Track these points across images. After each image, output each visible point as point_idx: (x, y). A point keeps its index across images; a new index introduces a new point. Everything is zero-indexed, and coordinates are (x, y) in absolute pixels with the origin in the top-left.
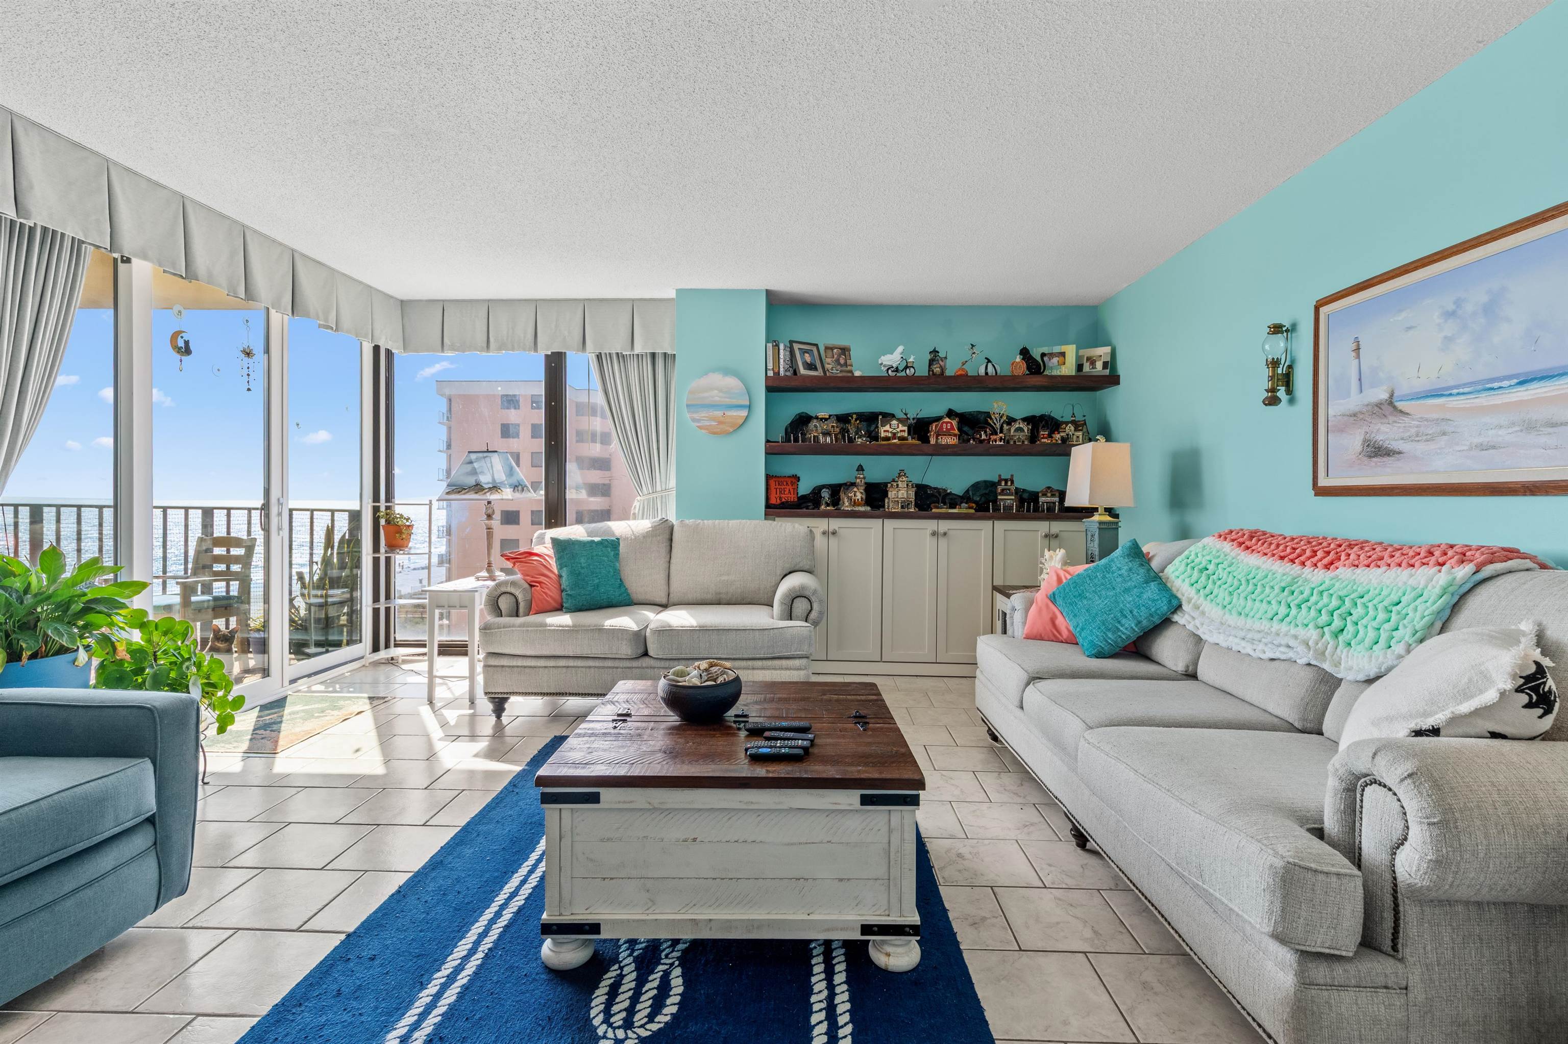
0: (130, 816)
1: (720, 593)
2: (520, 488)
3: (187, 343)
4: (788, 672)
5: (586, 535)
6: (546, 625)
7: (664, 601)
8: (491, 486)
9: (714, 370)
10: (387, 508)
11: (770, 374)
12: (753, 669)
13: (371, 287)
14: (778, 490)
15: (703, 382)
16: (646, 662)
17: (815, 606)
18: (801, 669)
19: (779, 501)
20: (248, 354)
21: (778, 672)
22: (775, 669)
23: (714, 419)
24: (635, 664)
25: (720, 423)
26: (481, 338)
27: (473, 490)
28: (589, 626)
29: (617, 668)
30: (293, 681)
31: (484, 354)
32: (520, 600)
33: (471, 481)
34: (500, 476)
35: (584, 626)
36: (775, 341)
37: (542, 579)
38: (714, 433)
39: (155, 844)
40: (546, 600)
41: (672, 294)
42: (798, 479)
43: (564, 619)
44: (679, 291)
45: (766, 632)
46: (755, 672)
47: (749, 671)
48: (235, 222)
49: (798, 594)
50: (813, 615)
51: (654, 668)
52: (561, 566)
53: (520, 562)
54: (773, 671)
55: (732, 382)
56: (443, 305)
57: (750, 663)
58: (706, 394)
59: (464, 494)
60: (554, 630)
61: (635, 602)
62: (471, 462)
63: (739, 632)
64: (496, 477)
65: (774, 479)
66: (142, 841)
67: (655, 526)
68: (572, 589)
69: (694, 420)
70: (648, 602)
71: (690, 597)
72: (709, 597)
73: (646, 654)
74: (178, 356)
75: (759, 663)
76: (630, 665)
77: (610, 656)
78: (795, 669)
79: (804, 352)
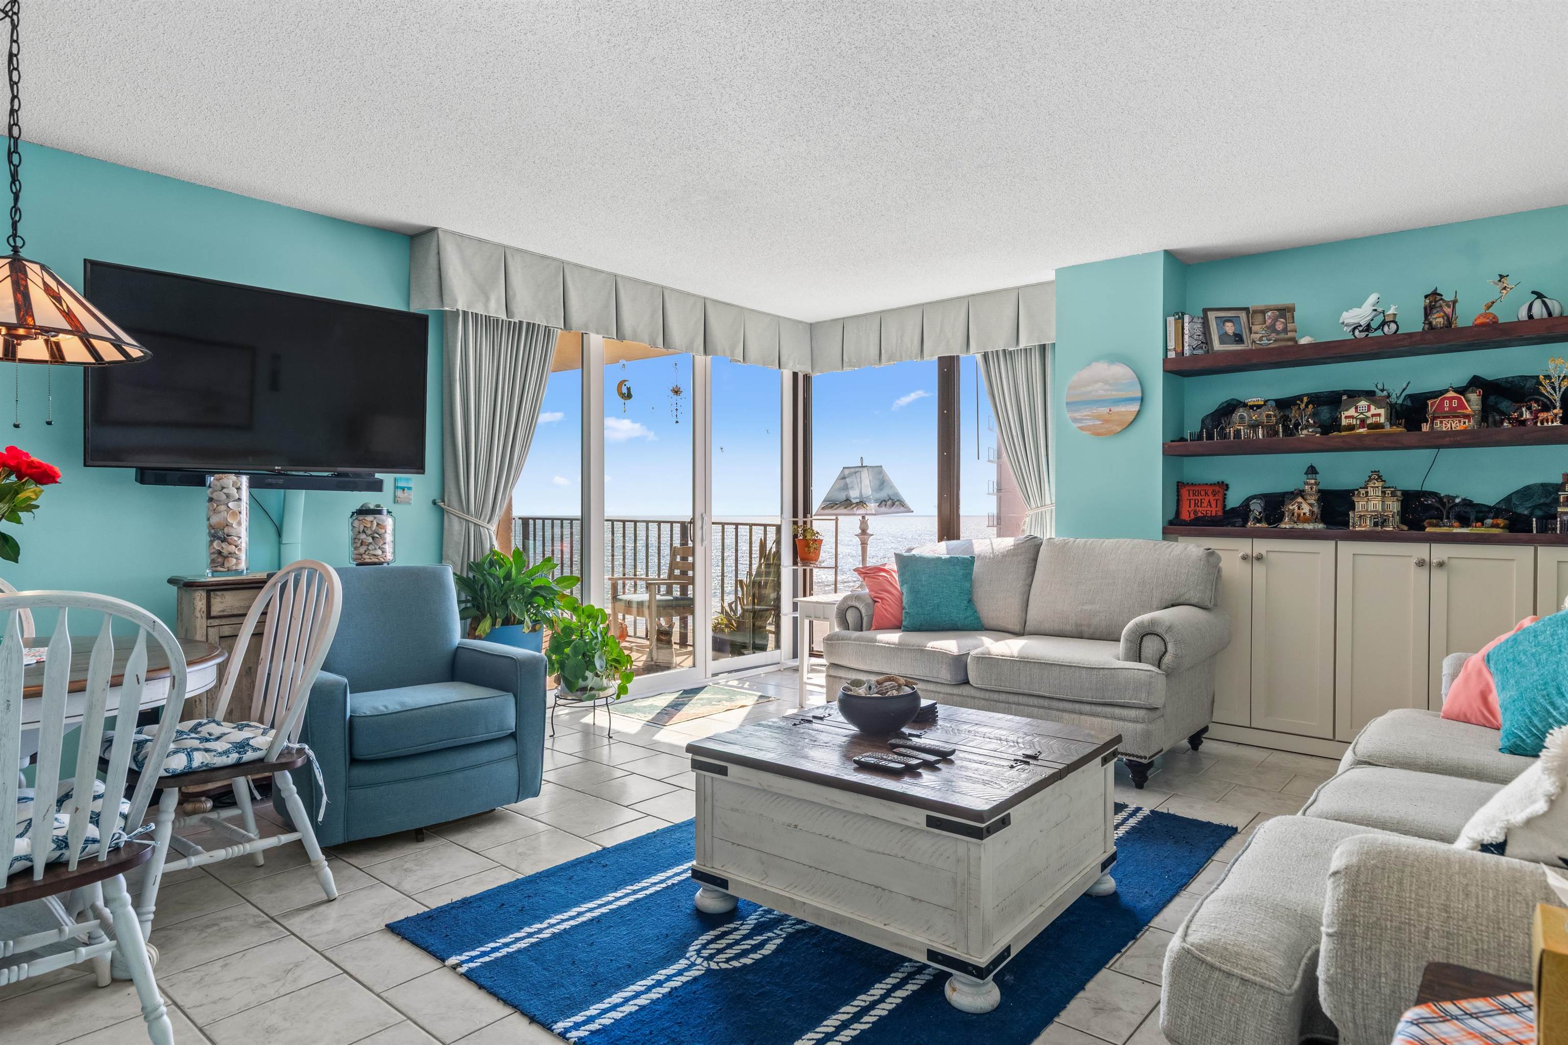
0: (496, 729)
1: (1081, 625)
2: (889, 503)
3: (629, 389)
4: (1122, 723)
5: (945, 552)
6: (875, 641)
7: (1017, 628)
8: (858, 500)
9: (1097, 360)
10: (805, 523)
11: (1172, 355)
12: (1081, 714)
13: (779, 317)
14: (1192, 502)
15: (1085, 374)
16: (965, 690)
17: (1170, 647)
18: (1138, 722)
19: (1193, 516)
20: (676, 392)
21: (1110, 721)
22: (1106, 717)
23: (1098, 417)
24: (956, 691)
25: (1106, 421)
26: (874, 351)
27: (843, 505)
28: (913, 646)
29: (939, 693)
30: (715, 675)
31: (877, 367)
32: (863, 615)
33: (842, 496)
34: (867, 491)
35: (909, 645)
36: (1177, 314)
37: (885, 595)
38: (1098, 434)
39: (517, 754)
40: (887, 617)
41: (1051, 276)
42: (1227, 487)
43: (893, 637)
44: (1058, 271)
45: (1095, 672)
46: (1082, 717)
47: (1075, 716)
48: (656, 285)
49: (1148, 630)
50: (1168, 659)
51: (975, 698)
52: (903, 583)
53: (869, 577)
54: (1104, 720)
55: (1120, 371)
56: (843, 323)
57: (1077, 706)
58: (1089, 388)
59: (836, 509)
60: (882, 646)
61: (987, 626)
62: (844, 478)
63: (1063, 668)
64: (863, 491)
65: (1187, 488)
66: (507, 749)
67: (1018, 545)
68: (909, 606)
69: (1075, 420)
70: (999, 628)
71: (1047, 626)
72: (1069, 628)
73: (967, 682)
74: (623, 401)
75: (1087, 708)
76: (951, 692)
77: (931, 679)
78: (1130, 721)
79: (1223, 321)
